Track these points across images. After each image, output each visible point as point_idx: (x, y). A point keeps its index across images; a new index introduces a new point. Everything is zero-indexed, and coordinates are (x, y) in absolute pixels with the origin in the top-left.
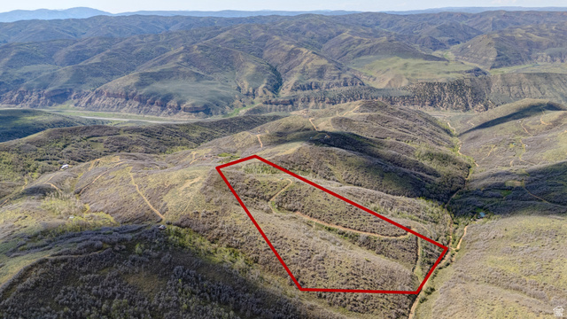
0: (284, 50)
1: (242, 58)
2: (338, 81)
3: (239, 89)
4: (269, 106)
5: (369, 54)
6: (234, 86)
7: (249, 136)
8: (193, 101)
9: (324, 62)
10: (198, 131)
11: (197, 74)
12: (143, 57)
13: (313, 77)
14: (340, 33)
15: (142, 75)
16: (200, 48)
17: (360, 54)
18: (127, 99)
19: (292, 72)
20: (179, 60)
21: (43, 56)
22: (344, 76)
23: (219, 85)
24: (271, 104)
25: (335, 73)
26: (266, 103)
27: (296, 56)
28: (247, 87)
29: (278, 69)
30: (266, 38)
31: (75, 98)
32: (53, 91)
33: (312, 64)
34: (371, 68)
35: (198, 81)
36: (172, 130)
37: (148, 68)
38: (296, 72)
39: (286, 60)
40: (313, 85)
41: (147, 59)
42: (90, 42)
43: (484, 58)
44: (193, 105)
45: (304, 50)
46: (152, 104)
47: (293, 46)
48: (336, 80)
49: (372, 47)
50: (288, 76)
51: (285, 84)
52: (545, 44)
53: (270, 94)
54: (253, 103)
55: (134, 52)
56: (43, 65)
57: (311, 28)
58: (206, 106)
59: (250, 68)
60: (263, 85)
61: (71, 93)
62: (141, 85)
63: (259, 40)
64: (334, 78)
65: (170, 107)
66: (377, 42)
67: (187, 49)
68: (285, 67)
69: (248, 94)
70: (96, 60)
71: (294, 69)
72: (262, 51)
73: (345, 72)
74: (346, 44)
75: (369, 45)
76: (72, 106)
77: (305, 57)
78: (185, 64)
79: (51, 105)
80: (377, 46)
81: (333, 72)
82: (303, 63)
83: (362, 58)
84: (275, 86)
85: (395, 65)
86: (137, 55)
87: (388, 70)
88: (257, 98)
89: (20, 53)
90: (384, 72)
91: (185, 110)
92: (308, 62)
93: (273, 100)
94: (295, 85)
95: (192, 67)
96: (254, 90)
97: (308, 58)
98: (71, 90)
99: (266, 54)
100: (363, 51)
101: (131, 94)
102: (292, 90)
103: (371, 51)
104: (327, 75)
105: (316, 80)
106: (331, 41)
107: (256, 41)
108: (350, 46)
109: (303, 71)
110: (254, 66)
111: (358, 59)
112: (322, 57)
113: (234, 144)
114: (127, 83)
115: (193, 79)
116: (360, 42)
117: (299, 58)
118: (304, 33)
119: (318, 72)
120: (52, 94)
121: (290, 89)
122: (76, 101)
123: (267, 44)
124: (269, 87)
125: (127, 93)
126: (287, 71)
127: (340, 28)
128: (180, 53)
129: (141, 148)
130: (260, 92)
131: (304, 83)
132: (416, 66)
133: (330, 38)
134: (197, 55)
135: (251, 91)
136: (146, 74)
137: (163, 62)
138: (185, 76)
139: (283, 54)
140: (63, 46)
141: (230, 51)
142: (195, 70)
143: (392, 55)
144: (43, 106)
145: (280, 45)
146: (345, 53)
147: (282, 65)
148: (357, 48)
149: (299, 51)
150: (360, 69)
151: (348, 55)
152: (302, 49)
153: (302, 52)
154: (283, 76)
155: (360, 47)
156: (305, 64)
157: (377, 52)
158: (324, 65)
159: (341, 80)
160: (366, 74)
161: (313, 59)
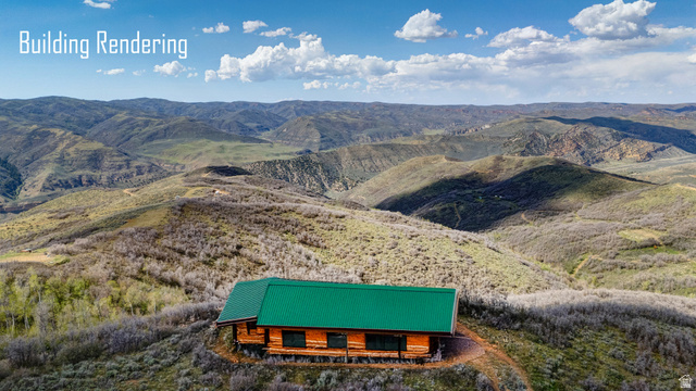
0: (19, 133)
2: (128, 171)
5: (165, 136)
9: (97, 145)
13: (82, 167)
14: (112, 115)
17: (151, 137)
19: (40, 163)
22: (135, 163)
25: (120, 160)
27: (42, 141)
29: (10, 160)
33: (77, 150)
34: (173, 154)
38: (47, 161)
39: (26, 147)
40: (84, 179)
43: (307, 140)
45: (59, 132)
47: (35, 127)
48: (124, 171)
49: (168, 128)
50: (35, 169)
51: (28, 182)
52: (361, 125)
57: (61, 110)
64: (120, 167)
66: (172, 123)
68: (26, 156)
71: (44, 158)
73: (135, 159)
74: (126, 126)
75: (162, 126)
77: (62, 140)
80: (174, 127)
81: (115, 158)
82: (59, 149)
83: (154, 142)
84: (6, 186)
85: (207, 148)
87: (200, 154)
90: (195, 158)
92: (68, 146)
93: (7, 206)
94: (49, 179)
97: (67, 142)
100: (156, 134)
102: (44, 188)
103: (166, 133)
104: (106, 163)
105: (88, 172)
106: (101, 125)
108: (133, 128)
109: (61, 160)
111: (150, 144)
112: (91, 140)
116: (147, 123)
117: (51, 142)
118: (52, 115)
119: (89, 160)
121: (40, 186)
126: (28, 163)
127: (110, 110)
131: (68, 177)
132: (235, 148)
133: (97, 122)
139: (19, 138)
143: (199, 137)
145: (10, 128)
146: (127, 136)
147: (18, 154)
148: (144, 131)
149: (48, 134)
150: (157, 156)
151: (132, 139)
152: (52, 130)
153: (55, 134)
154: (21, 170)
155: (149, 129)
156: (63, 150)
157: (176, 134)
158: (99, 150)
159: (131, 170)
160: (168, 162)
161: (76, 142)
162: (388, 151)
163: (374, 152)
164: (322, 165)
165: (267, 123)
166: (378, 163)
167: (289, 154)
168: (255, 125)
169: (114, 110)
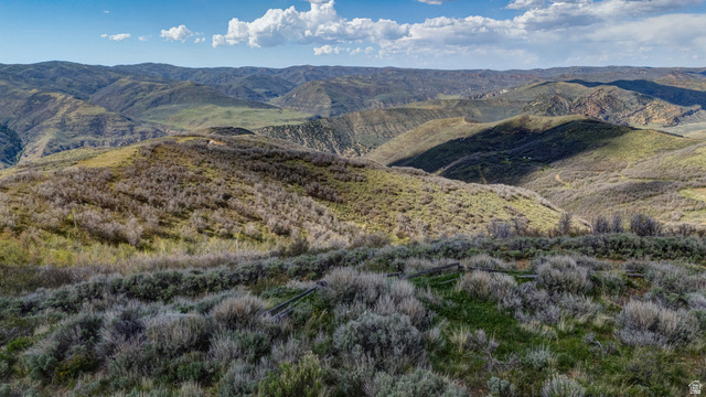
0: (18, 98)
2: (132, 137)
5: (170, 102)
9: (99, 110)
13: (84, 132)
14: (114, 80)
17: (156, 103)
19: (41, 129)
22: (139, 129)
25: (123, 125)
27: (43, 105)
29: (10, 126)
33: (79, 115)
34: (179, 120)
38: (48, 126)
39: (26, 111)
43: (317, 106)
45: (59, 96)
47: (34, 91)
48: (127, 137)
49: (173, 93)
50: (34, 135)
51: (28, 148)
52: (373, 91)
57: (63, 74)
64: (124, 133)
66: (177, 88)
68: (26, 122)
71: (44, 123)
73: (139, 124)
74: (130, 91)
75: (167, 91)
77: (62, 104)
80: (179, 92)
81: (119, 124)
82: (60, 114)
83: (158, 108)
84: (6, 152)
85: (213, 113)
87: (206, 120)
90: (202, 123)
92: (69, 111)
94: (49, 145)
97: (67, 107)
100: (160, 99)
102: (45, 154)
103: (172, 98)
104: (109, 128)
105: (91, 138)
106: (104, 91)
108: (137, 93)
109: (62, 125)
111: (154, 109)
112: (93, 104)
116: (151, 88)
117: (51, 107)
118: (54, 79)
119: (91, 125)
121: (41, 152)
126: (29, 128)
127: (113, 75)
131: (68, 142)
132: (243, 113)
133: (100, 87)
139: (19, 103)
143: (205, 102)
145: (10, 92)
146: (130, 101)
147: (18, 119)
148: (148, 95)
149: (49, 98)
150: (162, 122)
151: (136, 104)
152: (53, 94)
153: (55, 99)
154: (21, 136)
155: (154, 94)
156: (64, 115)
157: (182, 99)
158: (101, 115)
159: (136, 135)
160: (173, 128)
161: (77, 107)
162: (402, 116)
163: (387, 117)
164: (334, 131)
165: (276, 89)
166: (392, 128)
167: (299, 120)
168: (263, 90)
169: (117, 75)
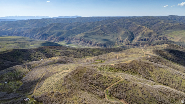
0: (136, 27)
1: (120, 29)
3: (118, 39)
4: (128, 45)
5: (171, 29)
6: (116, 38)
7: (113, 54)
8: (101, 42)
10: (97, 52)
11: (104, 34)
12: (89, 28)
13: (147, 36)
14: (159, 22)
15: (86, 33)
16: (107, 25)
17: (167, 29)
18: (81, 41)
20: (99, 29)
21: (60, 27)
22: (160, 36)
23: (111, 38)
24: (129, 45)
25: (156, 35)
26: (127, 44)
27: (140, 29)
28: (120, 38)
29: (133, 33)
30: (130, 23)
31: (66, 40)
32: (60, 37)
33: (147, 32)
34: (172, 34)
35: (104, 36)
36: (87, 50)
37: (89, 32)
38: (140, 34)
39: (137, 30)
40: (147, 39)
41: (90, 29)
42: (74, 24)
44: (100, 43)
45: (144, 27)
46: (88, 43)
47: (140, 25)
48: (156, 38)
49: (173, 26)
50: (137, 36)
51: (135, 38)
53: (129, 41)
54: (122, 44)
55: (86, 27)
56: (60, 30)
57: (147, 20)
58: (105, 44)
59: (123, 32)
60: (127, 38)
61: (65, 38)
62: (86, 36)
63: (127, 23)
64: (156, 37)
65: (93, 44)
66: (174, 25)
67: (102, 26)
69: (121, 41)
70: (74, 29)
71: (140, 33)
72: (128, 27)
73: (160, 35)
74: (161, 25)
75: (171, 26)
76: (65, 42)
77: (144, 29)
78: (101, 30)
79: (59, 41)
80: (175, 26)
81: (155, 35)
83: (167, 30)
84: (131, 39)
85: (183, 33)
86: (87, 28)
87: (179, 35)
88: (124, 43)
89: (54, 26)
90: (178, 36)
91: (97, 45)
92: (145, 31)
93: (130, 43)
94: (139, 39)
95: (103, 31)
96: (123, 40)
97: (145, 30)
98: (65, 37)
99: (129, 28)
100: (168, 28)
101: (82, 39)
102: (138, 40)
103: (172, 28)
104: (153, 36)
105: (148, 37)
106: (155, 25)
107: (126, 24)
108: (163, 26)
109: (143, 34)
110: (124, 32)
112: (151, 29)
113: (107, 57)
114: (81, 36)
115: (102, 35)
116: (167, 25)
117: (142, 30)
118: (145, 22)
119: (149, 35)
120: (60, 38)
122: (66, 41)
123: (130, 25)
124: (129, 39)
125: (81, 39)
126: (137, 34)
127: (159, 20)
128: (100, 27)
129: (73, 56)
130: (125, 40)
131: (143, 38)
133: (155, 23)
134: (105, 28)
135: (122, 40)
136: (87, 33)
137: (94, 30)
138: (100, 34)
140: (67, 25)
141: (116, 27)
142: (103, 33)
143: (181, 30)
144: (57, 42)
145: (135, 25)
146: (161, 28)
147: (135, 32)
148: (166, 27)
149: (142, 27)
150: (167, 34)
151: (162, 29)
152: (143, 26)
153: (143, 27)
154: (135, 36)
155: (167, 26)
156: (144, 32)
157: (175, 28)
158: (152, 32)
159: (158, 38)
160: (169, 36)
161: (147, 30)
169: (161, 20)
